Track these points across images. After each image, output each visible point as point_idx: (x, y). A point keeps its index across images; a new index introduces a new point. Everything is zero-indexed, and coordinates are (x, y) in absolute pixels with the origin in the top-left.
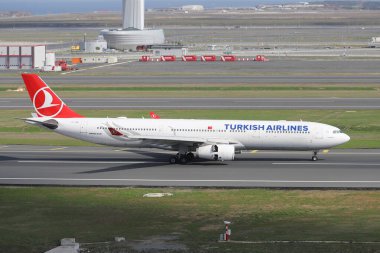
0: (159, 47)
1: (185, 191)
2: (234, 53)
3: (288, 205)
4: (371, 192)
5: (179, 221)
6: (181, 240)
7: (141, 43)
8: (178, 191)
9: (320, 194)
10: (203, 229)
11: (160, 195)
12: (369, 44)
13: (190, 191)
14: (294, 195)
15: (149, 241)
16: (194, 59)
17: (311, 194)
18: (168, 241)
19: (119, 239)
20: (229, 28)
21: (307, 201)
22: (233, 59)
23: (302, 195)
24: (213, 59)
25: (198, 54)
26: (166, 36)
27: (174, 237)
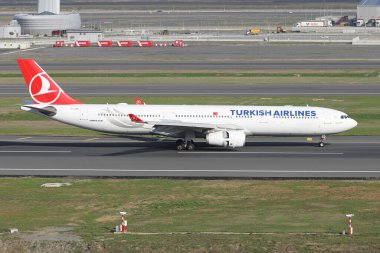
0: (74, 31)
1: (85, 181)
2: (154, 39)
3: (189, 196)
4: (277, 182)
5: (76, 211)
6: (76, 231)
7: (56, 28)
8: (77, 181)
9: (224, 184)
10: (100, 220)
11: (58, 185)
12: (294, 29)
13: (89, 180)
14: (198, 184)
15: (42, 233)
16: (109, 44)
17: (214, 184)
18: (61, 232)
19: (12, 231)
20: (151, 12)
21: (210, 191)
22: (150, 44)
23: (206, 185)
24: (130, 44)
25: (113, 39)
26: (83, 20)
27: (70, 229)
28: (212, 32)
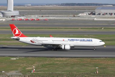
0: (17, 16)
1: (22, 58)
2: (39, 18)
3: (52, 62)
4: (76, 58)
5: (20, 66)
6: (20, 72)
7: (12, 15)
8: (20, 58)
9: (61, 59)
10: (27, 69)
11: (15, 59)
12: (78, 16)
13: (24, 58)
14: (54, 59)
15: (11, 72)
16: (27, 20)
17: (59, 59)
18: (17, 72)
19: (3, 72)
20: (38, 11)
21: (57, 61)
22: (38, 20)
23: (56, 59)
24: (33, 20)
25: (28, 18)
26: (20, 13)
27: (19, 71)
28: (55, 16)
